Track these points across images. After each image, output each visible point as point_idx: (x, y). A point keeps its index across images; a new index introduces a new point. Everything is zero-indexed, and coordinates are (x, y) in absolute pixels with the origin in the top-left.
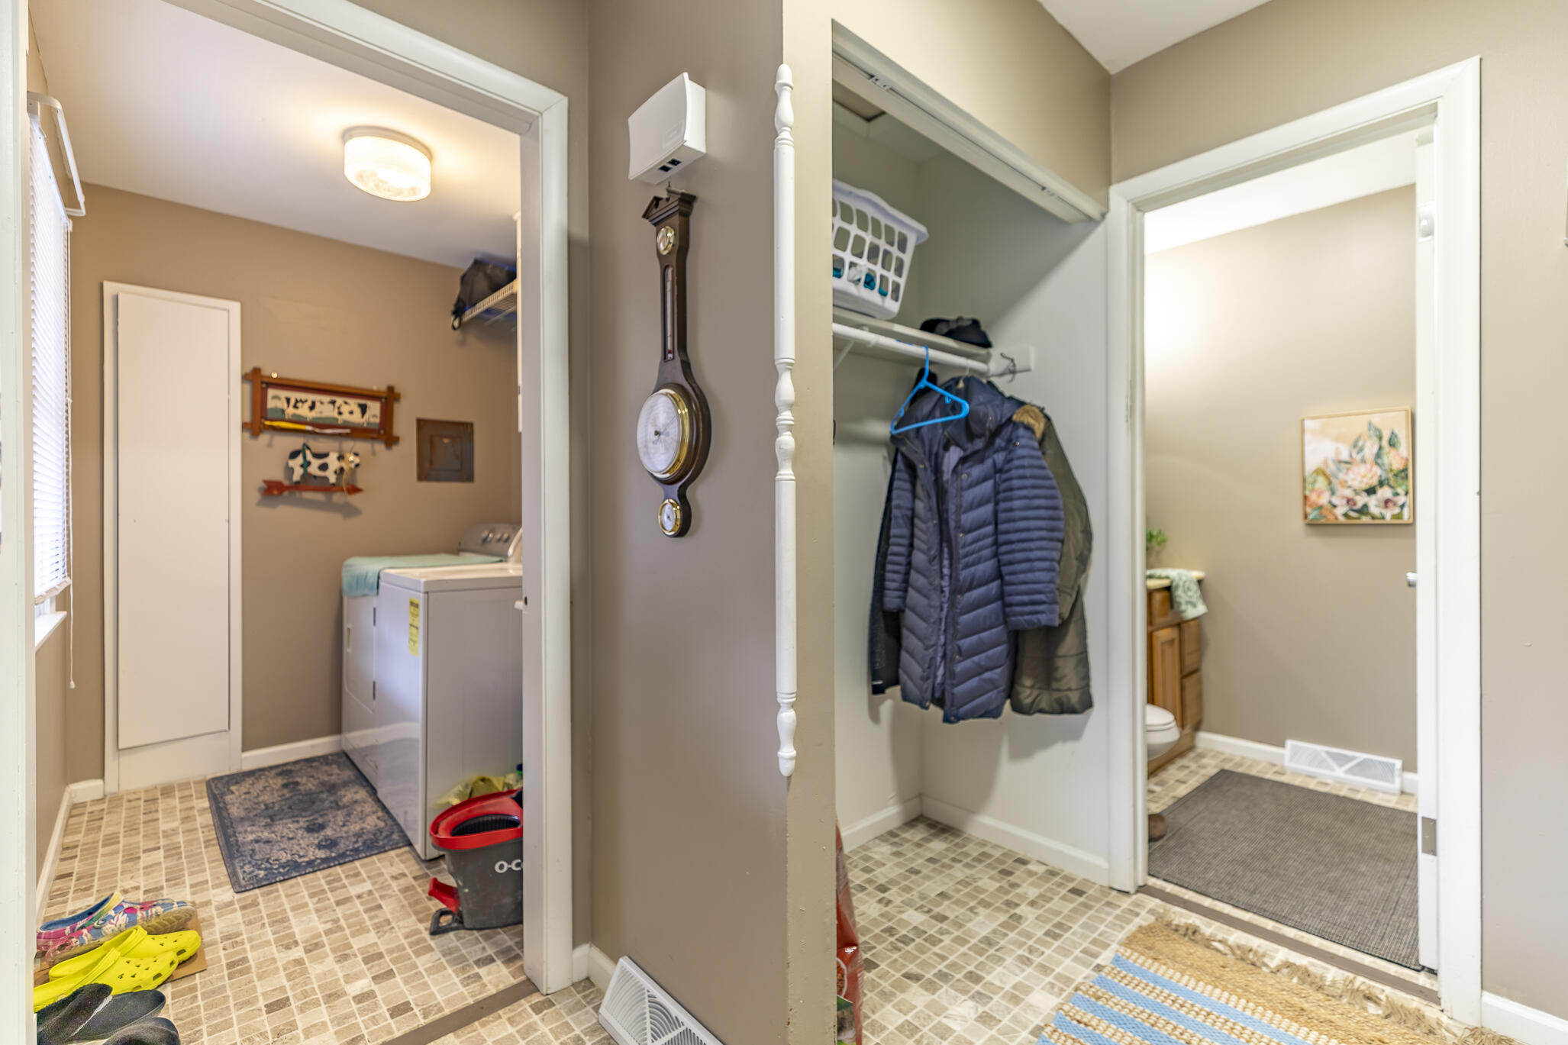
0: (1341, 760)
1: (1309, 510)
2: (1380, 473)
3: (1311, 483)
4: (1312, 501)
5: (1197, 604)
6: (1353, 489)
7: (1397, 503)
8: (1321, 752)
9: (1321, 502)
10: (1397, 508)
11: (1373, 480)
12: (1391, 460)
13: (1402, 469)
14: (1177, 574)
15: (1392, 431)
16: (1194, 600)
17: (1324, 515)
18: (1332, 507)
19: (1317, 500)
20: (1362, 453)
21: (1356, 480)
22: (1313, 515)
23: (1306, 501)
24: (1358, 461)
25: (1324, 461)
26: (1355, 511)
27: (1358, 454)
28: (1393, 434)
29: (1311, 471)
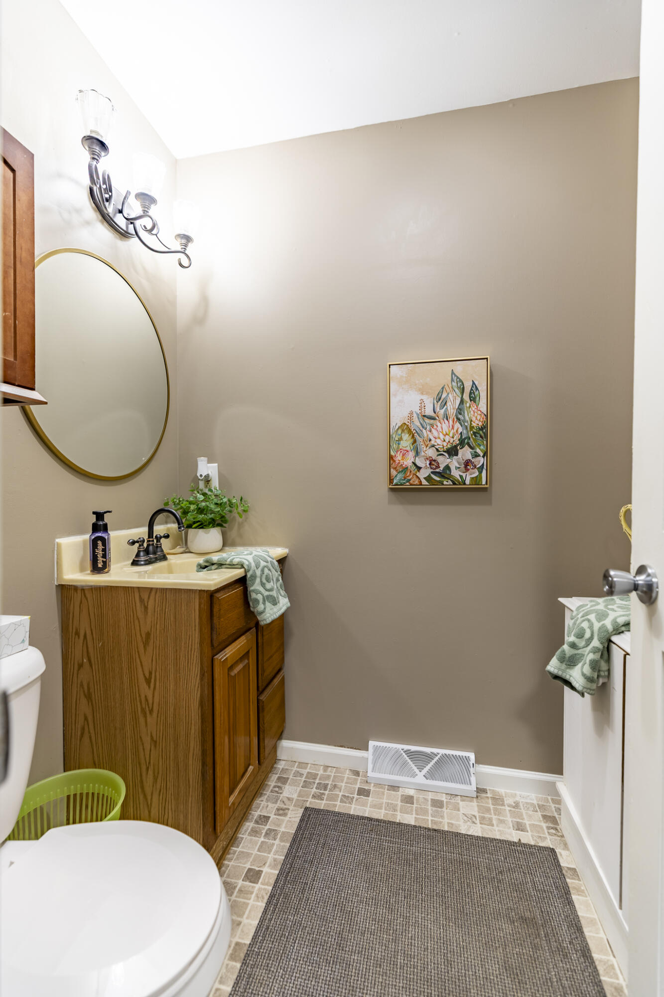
0: (420, 759)
1: (394, 472)
2: (461, 431)
3: (397, 441)
4: (397, 462)
5: (278, 598)
6: (436, 449)
7: (476, 464)
8: (402, 752)
9: (405, 463)
10: (476, 470)
11: (455, 438)
12: (472, 416)
13: (481, 427)
14: (253, 558)
15: (474, 383)
16: (274, 593)
17: (408, 478)
18: (416, 470)
19: (402, 461)
20: (445, 407)
21: (439, 438)
22: (397, 479)
23: (392, 462)
24: (441, 416)
25: (409, 415)
26: (437, 474)
27: (441, 408)
28: (474, 386)
29: (397, 427)
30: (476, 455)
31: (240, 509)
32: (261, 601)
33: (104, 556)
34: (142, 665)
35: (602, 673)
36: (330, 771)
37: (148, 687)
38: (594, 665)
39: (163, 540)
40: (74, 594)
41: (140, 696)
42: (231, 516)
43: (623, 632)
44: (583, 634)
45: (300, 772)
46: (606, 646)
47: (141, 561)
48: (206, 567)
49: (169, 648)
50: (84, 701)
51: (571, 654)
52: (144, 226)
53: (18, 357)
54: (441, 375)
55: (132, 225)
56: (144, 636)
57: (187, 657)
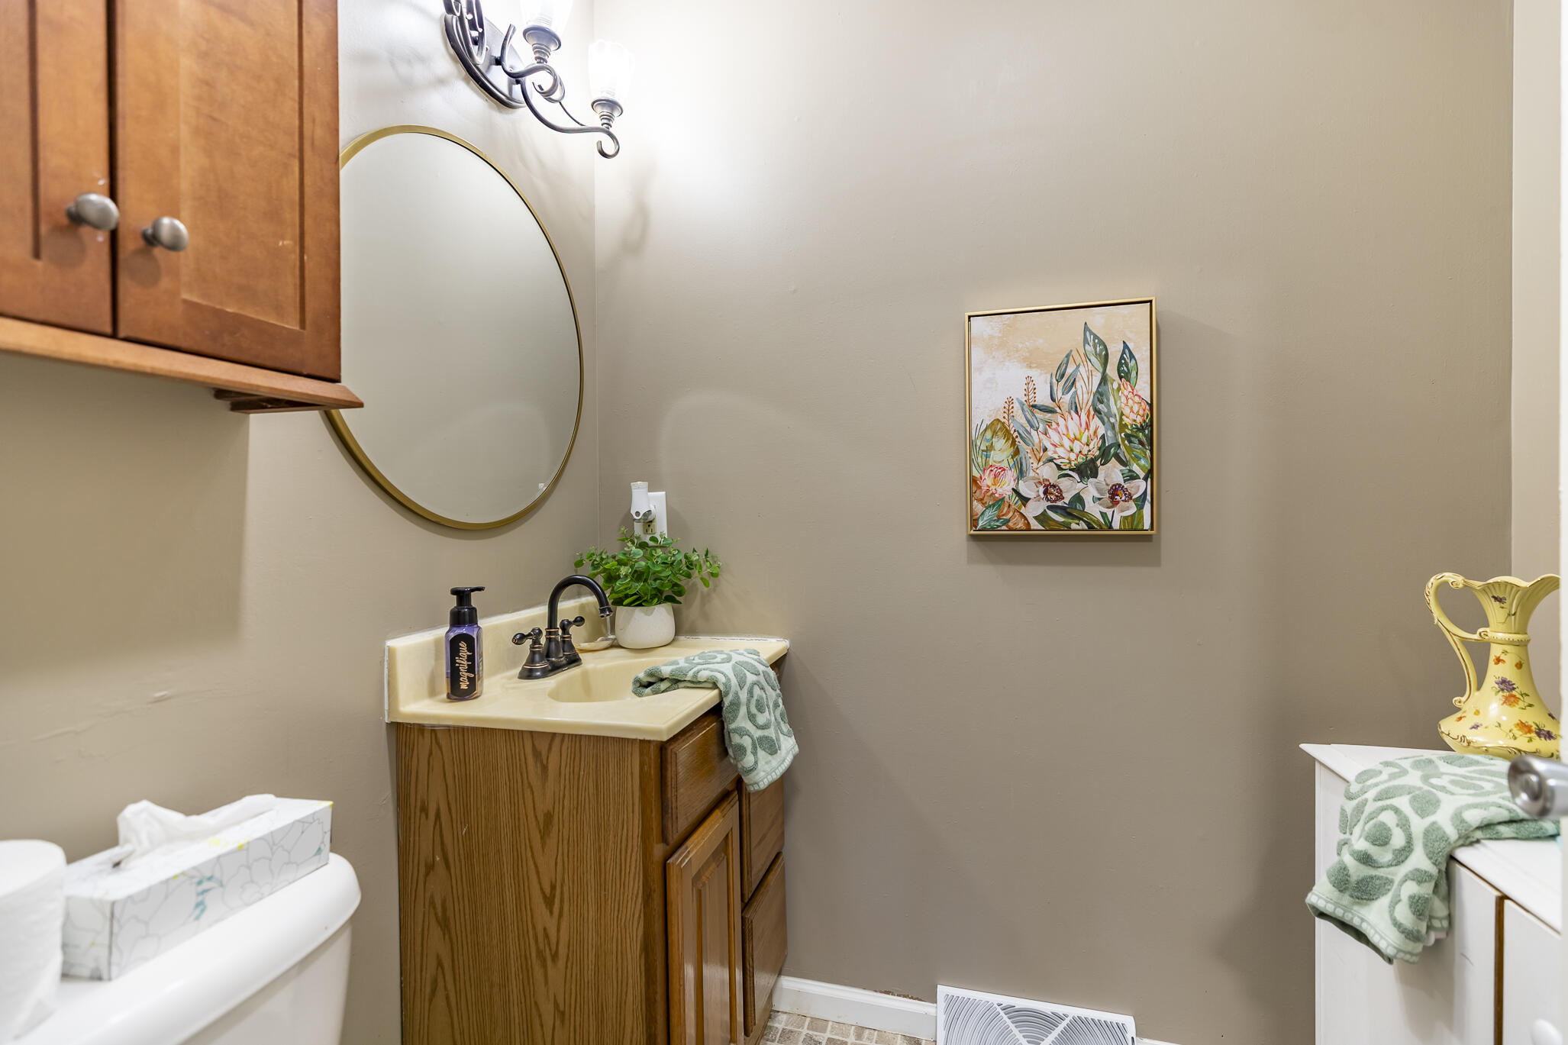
0: (1031, 1023)
1: (978, 506)
2: (1104, 432)
3: (983, 451)
4: (985, 488)
5: (778, 739)
6: (1055, 464)
7: (1132, 493)
8: (999, 1009)
9: (1000, 491)
10: (1132, 504)
11: (1091, 446)
12: (1123, 405)
13: (1141, 425)
14: (734, 668)
15: (1126, 346)
16: (771, 732)
17: (1005, 517)
18: (1020, 502)
19: (993, 487)
20: (1073, 389)
21: (1062, 446)
22: (985, 519)
23: (974, 489)
24: (1065, 406)
25: (1006, 406)
26: (1059, 511)
27: (1066, 391)
28: (1127, 351)
29: (984, 427)
30: (1133, 477)
31: (706, 570)
32: (749, 749)
33: (471, 669)
34: (538, 873)
35: (1436, 923)
36: (868, 1038)
37: (548, 913)
38: (1419, 907)
39: (573, 629)
40: (418, 736)
41: (534, 927)
42: (688, 582)
43: (1478, 841)
44: (1387, 838)
45: (816, 1039)
46: (1443, 869)
47: (537, 670)
48: (650, 684)
49: (585, 842)
50: (436, 932)
51: (1362, 876)
52: (540, 86)
53: (308, 322)
54: (1066, 333)
55: (519, 85)
56: (541, 819)
57: (618, 861)
